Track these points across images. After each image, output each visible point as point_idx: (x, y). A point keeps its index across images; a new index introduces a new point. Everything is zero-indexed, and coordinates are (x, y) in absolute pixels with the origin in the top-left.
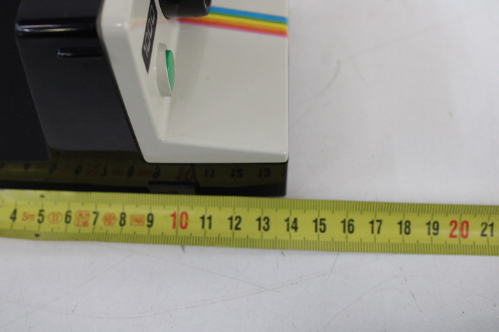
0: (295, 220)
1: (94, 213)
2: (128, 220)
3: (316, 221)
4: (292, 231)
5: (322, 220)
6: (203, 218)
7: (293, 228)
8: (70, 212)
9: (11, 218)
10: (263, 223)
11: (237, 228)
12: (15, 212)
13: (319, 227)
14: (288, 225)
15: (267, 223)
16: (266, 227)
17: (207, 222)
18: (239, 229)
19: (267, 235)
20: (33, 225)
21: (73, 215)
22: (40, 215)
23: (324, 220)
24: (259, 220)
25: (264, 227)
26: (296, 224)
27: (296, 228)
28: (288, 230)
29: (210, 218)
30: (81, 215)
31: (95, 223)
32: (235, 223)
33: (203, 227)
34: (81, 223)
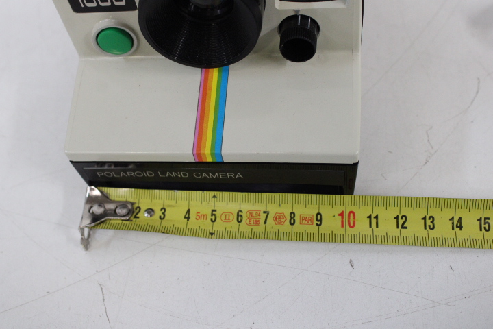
0: (460, 219)
1: (264, 212)
2: (297, 218)
3: (480, 220)
4: (457, 229)
5: (485, 219)
6: (370, 217)
7: (457, 226)
8: (241, 211)
9: (185, 217)
10: (428, 222)
11: (403, 227)
12: (188, 211)
13: (483, 226)
14: (453, 223)
15: (432, 222)
16: (432, 226)
17: (374, 221)
18: (406, 228)
19: (433, 234)
20: (206, 224)
21: (244, 214)
22: (212, 215)
23: (488, 219)
24: (424, 219)
25: (429, 226)
26: (461, 223)
27: (460, 227)
28: (453, 229)
29: (376, 217)
30: (252, 215)
31: (265, 222)
32: (401, 222)
33: (370, 226)
34: (252, 223)
